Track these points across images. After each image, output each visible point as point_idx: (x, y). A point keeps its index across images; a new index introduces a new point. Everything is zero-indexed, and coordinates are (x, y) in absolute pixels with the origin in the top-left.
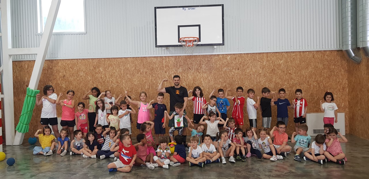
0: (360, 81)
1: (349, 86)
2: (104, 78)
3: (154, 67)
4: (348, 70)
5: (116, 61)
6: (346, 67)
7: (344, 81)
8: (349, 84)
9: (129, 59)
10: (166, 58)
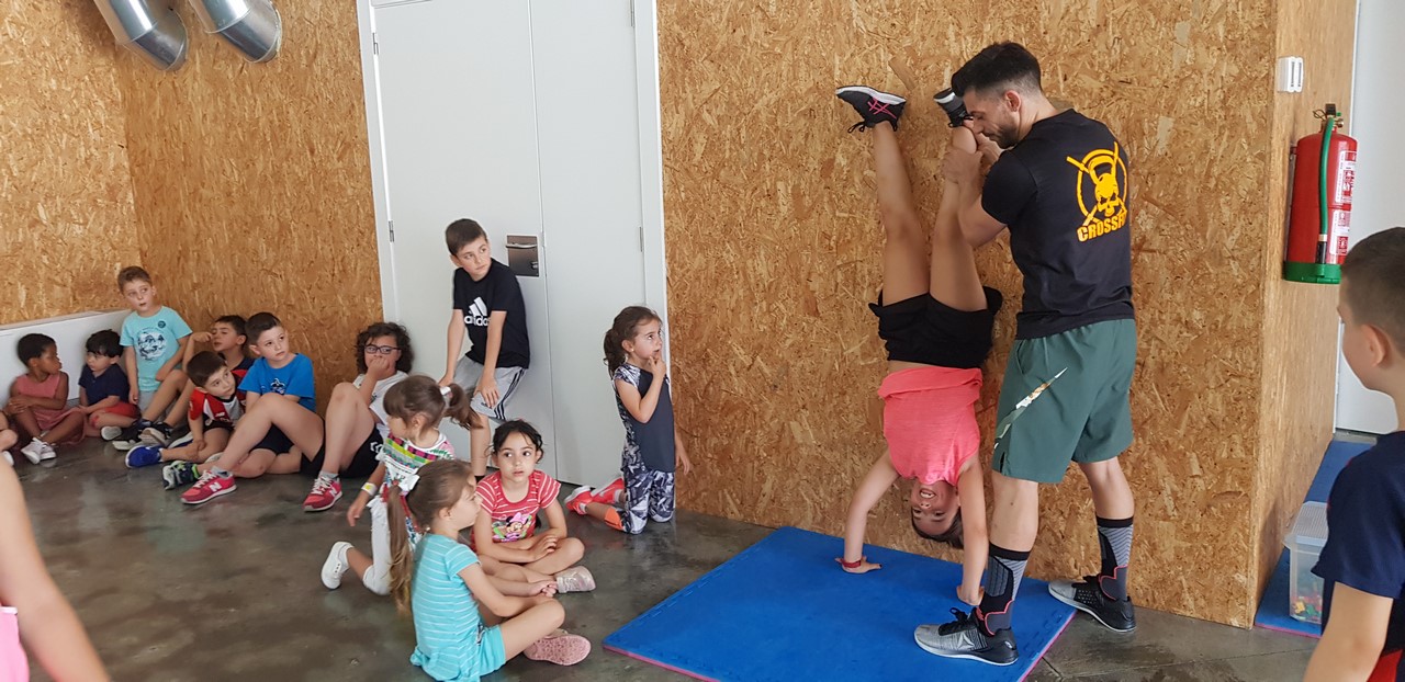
0: (185, 153)
1: (137, 181)
4: (124, 99)
6: (114, 89)
7: (111, 155)
8: (136, 169)
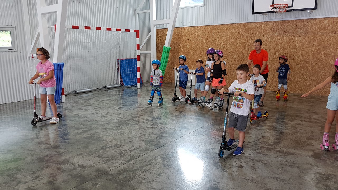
2: (215, 41)
3: (254, 31)
5: (224, 26)
9: (234, 25)
10: (265, 23)
